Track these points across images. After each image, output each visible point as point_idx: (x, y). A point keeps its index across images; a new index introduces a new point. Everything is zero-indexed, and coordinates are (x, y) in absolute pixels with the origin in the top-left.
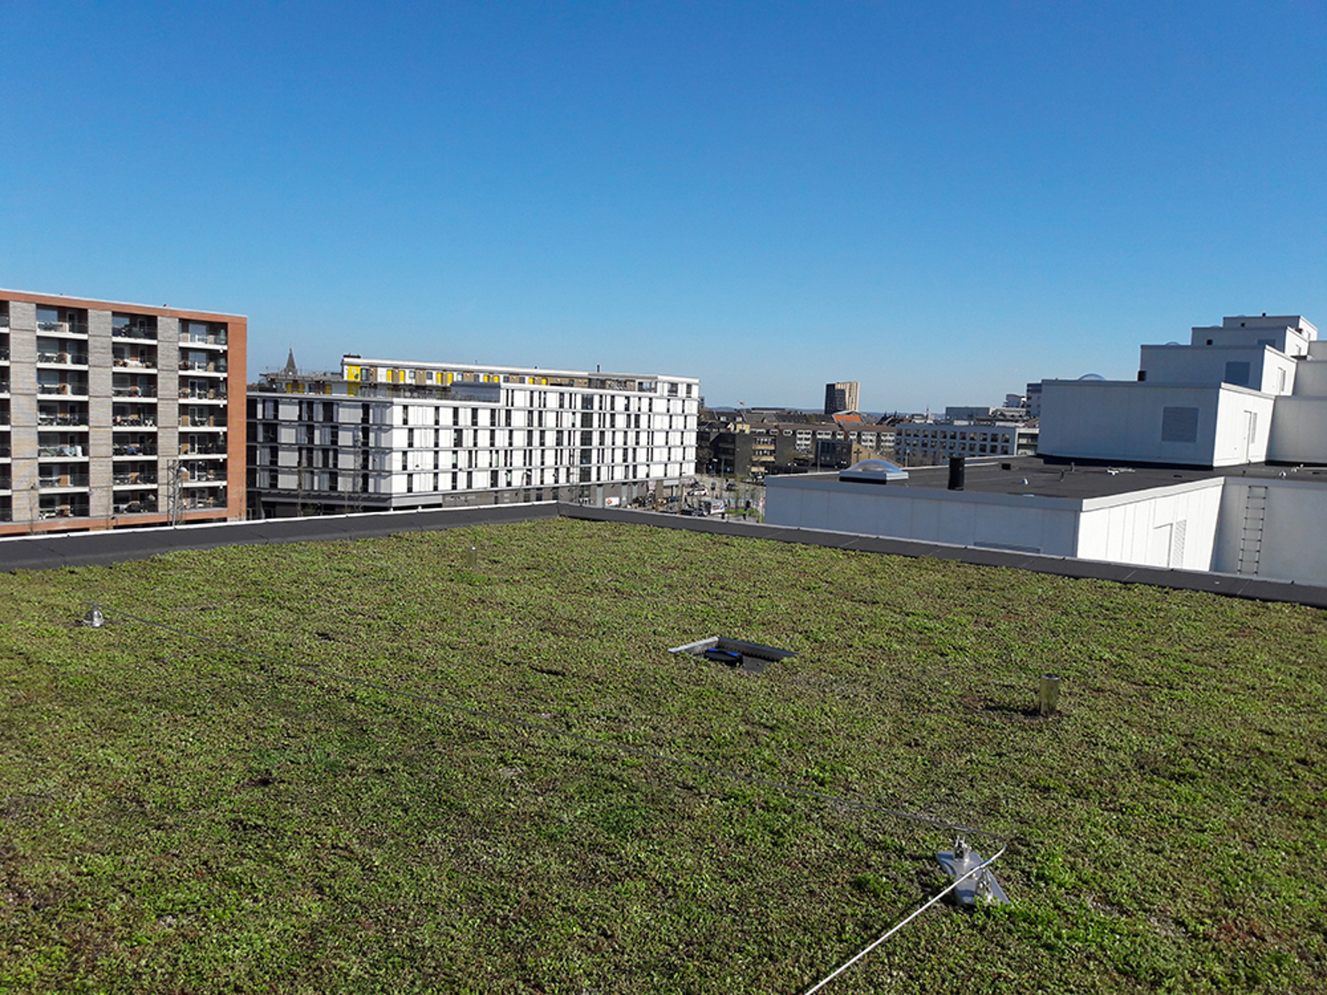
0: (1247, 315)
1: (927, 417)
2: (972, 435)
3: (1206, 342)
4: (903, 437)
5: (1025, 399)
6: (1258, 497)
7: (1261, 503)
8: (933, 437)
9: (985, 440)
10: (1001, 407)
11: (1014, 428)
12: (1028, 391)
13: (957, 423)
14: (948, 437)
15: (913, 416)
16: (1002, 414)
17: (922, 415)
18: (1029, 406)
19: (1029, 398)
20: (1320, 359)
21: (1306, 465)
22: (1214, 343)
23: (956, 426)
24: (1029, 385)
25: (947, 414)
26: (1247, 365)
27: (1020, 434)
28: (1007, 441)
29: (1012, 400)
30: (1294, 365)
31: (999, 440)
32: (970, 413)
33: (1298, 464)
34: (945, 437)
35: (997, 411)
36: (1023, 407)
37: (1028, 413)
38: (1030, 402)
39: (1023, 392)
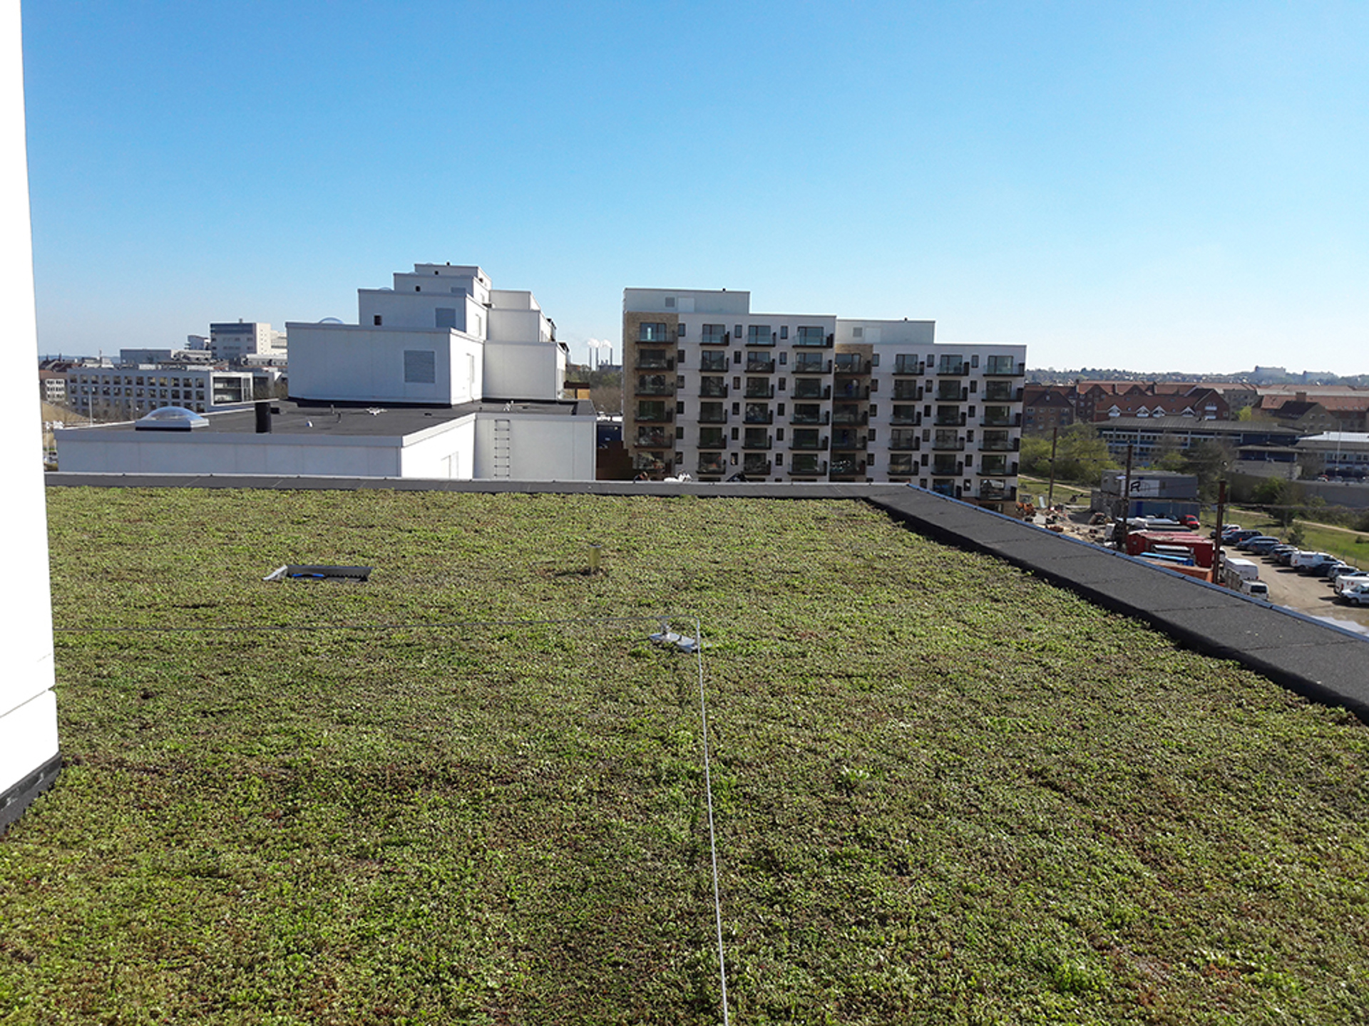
0: (435, 263)
1: (100, 361)
2: (162, 381)
3: (414, 289)
4: (79, 385)
5: (209, 341)
6: (503, 430)
7: (506, 434)
8: (116, 383)
9: (176, 385)
10: (182, 350)
11: (209, 372)
12: (212, 331)
13: (142, 367)
14: (134, 382)
15: (83, 359)
16: (185, 357)
17: (95, 359)
18: (214, 348)
19: (213, 340)
20: (503, 307)
21: (516, 401)
22: (422, 289)
23: (142, 371)
24: (212, 325)
25: (122, 357)
26: (453, 311)
27: (214, 378)
28: (201, 386)
29: (195, 342)
30: (485, 313)
31: (193, 385)
32: (150, 356)
33: (509, 401)
34: (129, 383)
35: (179, 353)
36: (207, 349)
37: (214, 356)
38: (214, 344)
39: (206, 334)
